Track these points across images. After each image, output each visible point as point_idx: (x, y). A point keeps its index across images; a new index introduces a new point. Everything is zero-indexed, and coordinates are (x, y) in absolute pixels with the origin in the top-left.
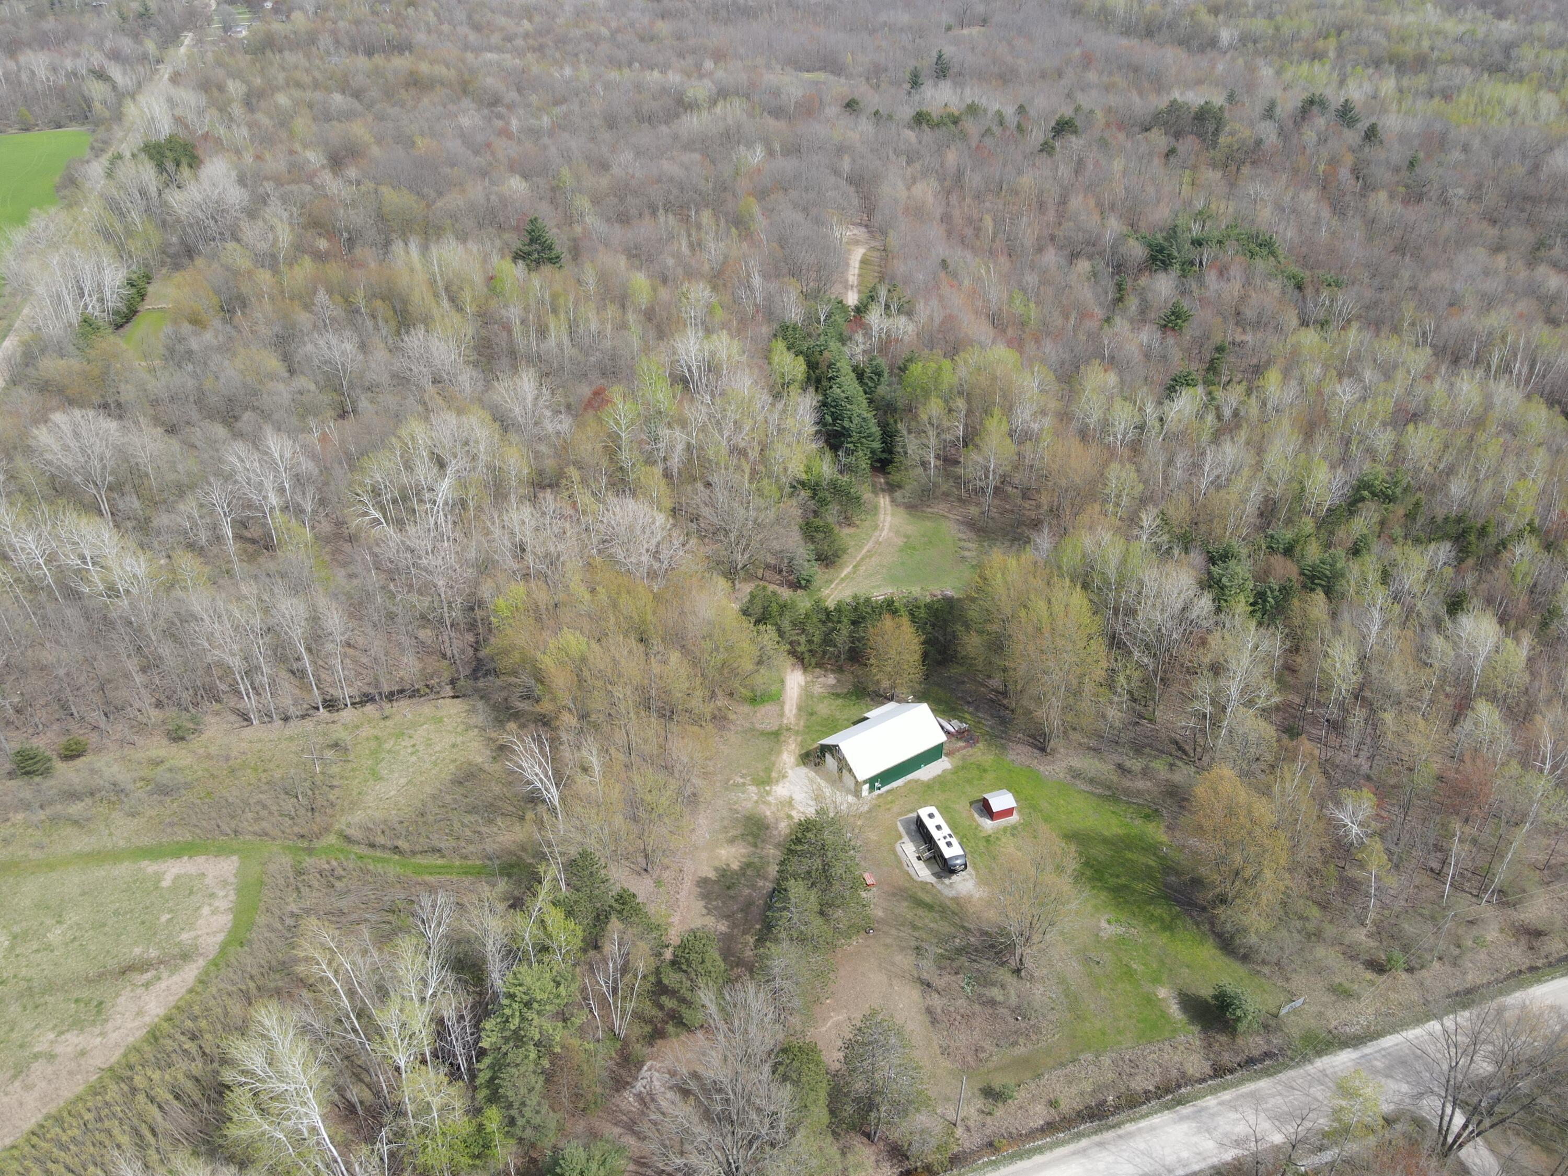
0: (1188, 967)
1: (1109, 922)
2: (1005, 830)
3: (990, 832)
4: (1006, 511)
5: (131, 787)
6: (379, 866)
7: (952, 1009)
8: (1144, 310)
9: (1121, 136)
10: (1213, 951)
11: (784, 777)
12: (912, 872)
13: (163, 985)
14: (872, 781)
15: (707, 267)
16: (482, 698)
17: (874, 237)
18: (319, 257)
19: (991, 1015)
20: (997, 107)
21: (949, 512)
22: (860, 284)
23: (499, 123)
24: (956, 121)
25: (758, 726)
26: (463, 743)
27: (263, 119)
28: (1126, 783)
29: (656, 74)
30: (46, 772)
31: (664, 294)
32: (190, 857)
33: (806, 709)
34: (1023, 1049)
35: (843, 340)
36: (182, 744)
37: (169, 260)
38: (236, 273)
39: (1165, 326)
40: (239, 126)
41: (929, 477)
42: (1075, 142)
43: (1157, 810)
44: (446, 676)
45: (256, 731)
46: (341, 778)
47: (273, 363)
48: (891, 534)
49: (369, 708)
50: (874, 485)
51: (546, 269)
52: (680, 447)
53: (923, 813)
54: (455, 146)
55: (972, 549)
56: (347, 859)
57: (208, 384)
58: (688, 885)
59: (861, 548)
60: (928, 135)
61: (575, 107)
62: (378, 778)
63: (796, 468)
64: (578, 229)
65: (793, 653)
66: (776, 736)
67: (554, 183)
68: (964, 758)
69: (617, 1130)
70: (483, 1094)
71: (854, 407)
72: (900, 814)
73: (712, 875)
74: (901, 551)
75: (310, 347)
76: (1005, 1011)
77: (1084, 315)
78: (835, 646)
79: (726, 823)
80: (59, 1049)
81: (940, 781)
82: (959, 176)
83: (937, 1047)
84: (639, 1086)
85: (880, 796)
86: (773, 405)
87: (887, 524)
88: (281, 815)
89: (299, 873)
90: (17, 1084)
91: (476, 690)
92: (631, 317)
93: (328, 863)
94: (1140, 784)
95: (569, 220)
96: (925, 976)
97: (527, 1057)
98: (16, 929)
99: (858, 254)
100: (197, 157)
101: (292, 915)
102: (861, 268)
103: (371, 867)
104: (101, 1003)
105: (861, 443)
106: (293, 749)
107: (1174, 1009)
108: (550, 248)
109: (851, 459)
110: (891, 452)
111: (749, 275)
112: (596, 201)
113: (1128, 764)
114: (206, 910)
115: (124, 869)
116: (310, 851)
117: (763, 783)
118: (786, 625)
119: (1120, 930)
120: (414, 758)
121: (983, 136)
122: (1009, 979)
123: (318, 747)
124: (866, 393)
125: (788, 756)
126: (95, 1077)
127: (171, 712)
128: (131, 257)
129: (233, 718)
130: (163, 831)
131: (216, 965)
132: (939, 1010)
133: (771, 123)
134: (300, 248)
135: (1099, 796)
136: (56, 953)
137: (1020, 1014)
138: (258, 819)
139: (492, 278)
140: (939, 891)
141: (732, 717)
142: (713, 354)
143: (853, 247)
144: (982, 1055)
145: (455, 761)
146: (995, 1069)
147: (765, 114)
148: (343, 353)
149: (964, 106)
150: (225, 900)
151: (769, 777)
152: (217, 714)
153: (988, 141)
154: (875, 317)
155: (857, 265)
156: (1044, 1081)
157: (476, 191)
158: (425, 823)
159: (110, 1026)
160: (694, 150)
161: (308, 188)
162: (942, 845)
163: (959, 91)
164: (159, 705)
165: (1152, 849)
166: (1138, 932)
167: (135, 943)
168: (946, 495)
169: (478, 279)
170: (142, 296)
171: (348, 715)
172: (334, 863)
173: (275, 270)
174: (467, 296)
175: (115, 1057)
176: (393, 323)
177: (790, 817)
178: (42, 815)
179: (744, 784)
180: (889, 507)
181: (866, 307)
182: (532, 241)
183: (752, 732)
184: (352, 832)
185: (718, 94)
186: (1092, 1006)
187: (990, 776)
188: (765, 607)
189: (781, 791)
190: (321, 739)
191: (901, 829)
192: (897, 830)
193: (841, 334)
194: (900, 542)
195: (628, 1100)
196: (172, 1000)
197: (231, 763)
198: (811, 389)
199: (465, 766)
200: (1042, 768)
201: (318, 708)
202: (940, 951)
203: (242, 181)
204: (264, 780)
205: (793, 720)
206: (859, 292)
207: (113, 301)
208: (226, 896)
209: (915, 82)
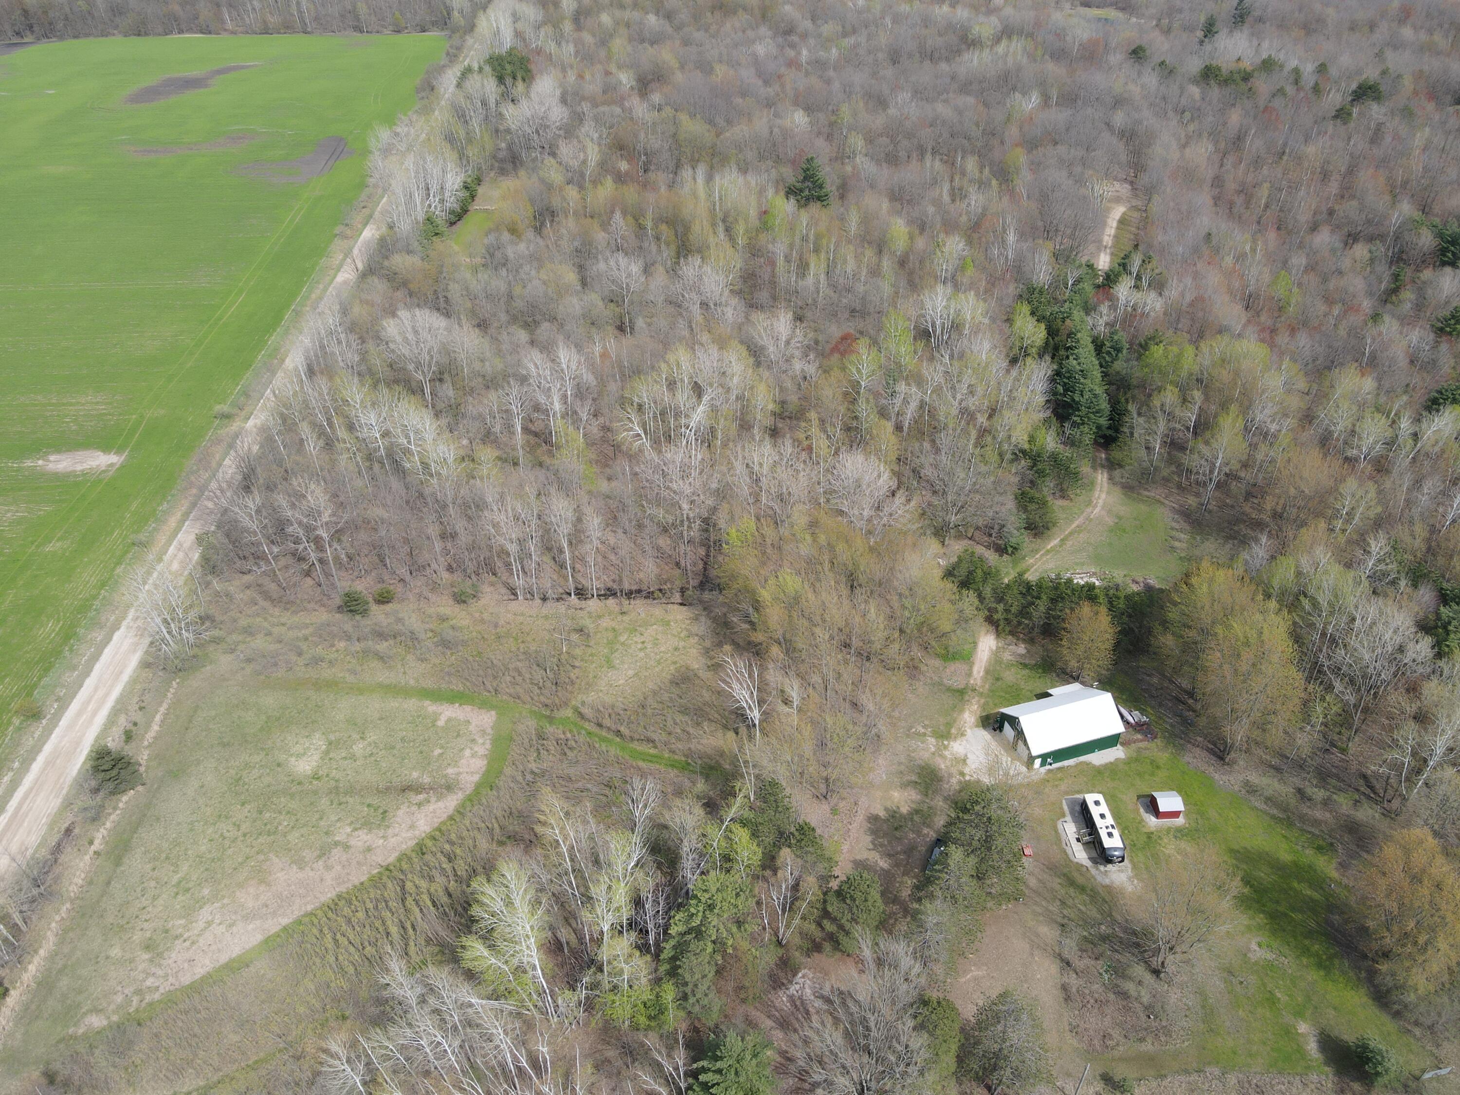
0: (1335, 1009)
1: (1260, 945)
2: (1169, 830)
3: (1153, 829)
4: (1226, 505)
5: (422, 636)
6: (604, 745)
7: (1087, 992)
8: (1419, 306)
9: (1430, 106)
10: (1365, 999)
11: (963, 735)
12: (1069, 852)
13: (431, 807)
14: (1044, 757)
15: (964, 219)
16: (705, 609)
17: (1136, 196)
18: (620, 179)
19: (1124, 1007)
20: (1293, 63)
21: (1166, 497)
22: (1113, 246)
23: (791, 53)
24: (1246, 77)
25: (945, 681)
26: (684, 648)
27: (587, 38)
28: (1305, 809)
29: (946, 8)
30: (365, 613)
31: (921, 243)
32: (461, 705)
33: (993, 673)
34: (1150, 1047)
35: (1088, 309)
36: (463, 606)
37: (497, 165)
38: (549, 187)
39: (1441, 330)
40: (568, 42)
41: (1151, 462)
42: (1376, 111)
43: (1332, 844)
44: (678, 583)
45: (520, 606)
46: (582, 660)
47: (571, 277)
48: (1104, 513)
49: (611, 601)
50: (1094, 460)
51: (815, 208)
52: (913, 405)
53: (1090, 798)
54: (748, 75)
55: (1183, 540)
56: (579, 733)
57: (517, 290)
58: (860, 818)
59: (1072, 522)
60: (1215, 92)
61: (862, 39)
62: (612, 667)
63: (1020, 437)
64: (849, 169)
65: (989, 620)
66: (961, 694)
67: (833, 118)
68: (1139, 750)
69: (769, 1023)
70: (664, 967)
71: (1088, 381)
72: (1067, 793)
73: (882, 814)
74: (1111, 531)
75: (602, 266)
76: (1137, 1005)
77: (1349, 308)
78: (1030, 619)
79: (902, 768)
80: (353, 842)
81: (1111, 769)
82: (1238, 140)
83: (1066, 1024)
84: (793, 989)
85: (1049, 771)
86: (1008, 371)
87: (1101, 502)
88: (532, 683)
89: (541, 737)
90: (320, 863)
91: (701, 601)
92: (886, 264)
93: (564, 733)
94: (1318, 814)
95: (841, 157)
96: (1066, 955)
97: (704, 950)
98: (332, 737)
99: (1118, 211)
100: (529, 71)
101: (532, 772)
102: (1118, 228)
103: (597, 746)
104: (385, 812)
105: (1089, 418)
106: (547, 627)
107: (1312, 1047)
108: (821, 187)
109: (1076, 432)
110: (1117, 431)
111: (1004, 231)
112: (870, 140)
113: (1310, 791)
114: (467, 752)
115: (411, 704)
116: (551, 719)
117: (942, 736)
118: (988, 591)
119: (1269, 956)
120: (642, 654)
121: (1274, 96)
122: (1148, 978)
123: (567, 628)
124: (1101, 366)
125: (969, 716)
126: (376, 871)
127: (457, 577)
128: (468, 162)
129: (504, 591)
130: (443, 679)
131: (471, 800)
132: (1074, 990)
133: (1052, 69)
134: (604, 166)
135: (1273, 817)
136: (358, 763)
137: (1152, 1013)
138: (514, 684)
139: (765, 212)
140: (1093, 877)
141: (924, 668)
142: (958, 313)
143: (1113, 205)
144: (1109, 1043)
145: (675, 663)
146: (1121, 1059)
147: (1047, 57)
148: (629, 275)
149: (1258, 61)
150: (483, 747)
151: (949, 732)
152: (492, 584)
153: (1278, 103)
154: (1123, 290)
155: (1115, 224)
156: (1165, 1083)
157: (761, 123)
158: (644, 715)
159: (390, 831)
160: (968, 93)
161: (618, 110)
162: (1103, 834)
163: (1255, 43)
164: (450, 569)
165: (1318, 882)
166: (1289, 962)
167: (414, 768)
168: (1166, 480)
169: (753, 213)
170: (473, 197)
171: (593, 604)
172: (569, 735)
173: (581, 187)
174: (740, 229)
175: (392, 858)
176: (673, 247)
177: (962, 774)
178: (358, 647)
179: (925, 734)
180: (1105, 485)
181: (1118, 275)
182: (805, 179)
183: (939, 686)
184: (586, 711)
185: (1003, 33)
186: (1228, 1024)
187: (1162, 774)
188: (970, 573)
189: (957, 747)
190: (569, 622)
191: (1066, 808)
192: (1061, 808)
193: (1086, 302)
194: (1110, 521)
195: (782, 1000)
196: (437, 822)
197: (498, 630)
198: (1048, 358)
199: (683, 669)
200: (1217, 776)
201: (570, 594)
202: (1085, 933)
203: (564, 101)
204: (522, 650)
205: (979, 682)
206: (1112, 254)
207: (451, 203)
208: (483, 744)
209: (1210, 30)
